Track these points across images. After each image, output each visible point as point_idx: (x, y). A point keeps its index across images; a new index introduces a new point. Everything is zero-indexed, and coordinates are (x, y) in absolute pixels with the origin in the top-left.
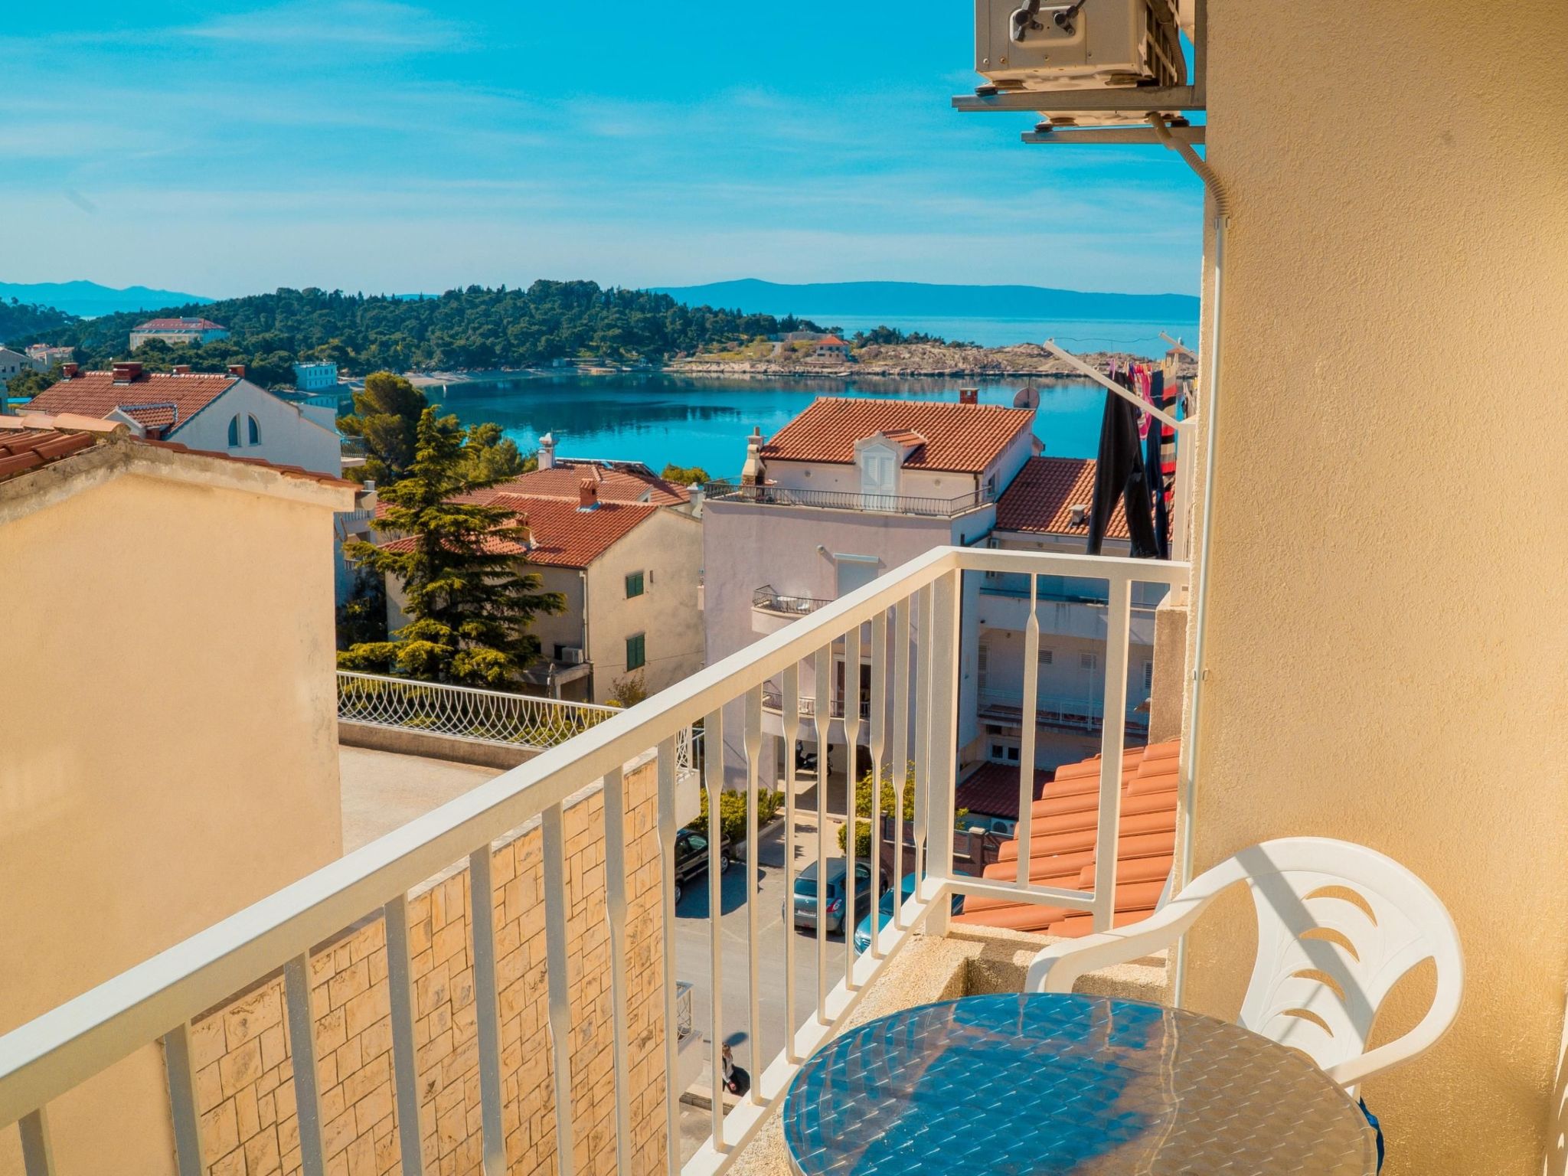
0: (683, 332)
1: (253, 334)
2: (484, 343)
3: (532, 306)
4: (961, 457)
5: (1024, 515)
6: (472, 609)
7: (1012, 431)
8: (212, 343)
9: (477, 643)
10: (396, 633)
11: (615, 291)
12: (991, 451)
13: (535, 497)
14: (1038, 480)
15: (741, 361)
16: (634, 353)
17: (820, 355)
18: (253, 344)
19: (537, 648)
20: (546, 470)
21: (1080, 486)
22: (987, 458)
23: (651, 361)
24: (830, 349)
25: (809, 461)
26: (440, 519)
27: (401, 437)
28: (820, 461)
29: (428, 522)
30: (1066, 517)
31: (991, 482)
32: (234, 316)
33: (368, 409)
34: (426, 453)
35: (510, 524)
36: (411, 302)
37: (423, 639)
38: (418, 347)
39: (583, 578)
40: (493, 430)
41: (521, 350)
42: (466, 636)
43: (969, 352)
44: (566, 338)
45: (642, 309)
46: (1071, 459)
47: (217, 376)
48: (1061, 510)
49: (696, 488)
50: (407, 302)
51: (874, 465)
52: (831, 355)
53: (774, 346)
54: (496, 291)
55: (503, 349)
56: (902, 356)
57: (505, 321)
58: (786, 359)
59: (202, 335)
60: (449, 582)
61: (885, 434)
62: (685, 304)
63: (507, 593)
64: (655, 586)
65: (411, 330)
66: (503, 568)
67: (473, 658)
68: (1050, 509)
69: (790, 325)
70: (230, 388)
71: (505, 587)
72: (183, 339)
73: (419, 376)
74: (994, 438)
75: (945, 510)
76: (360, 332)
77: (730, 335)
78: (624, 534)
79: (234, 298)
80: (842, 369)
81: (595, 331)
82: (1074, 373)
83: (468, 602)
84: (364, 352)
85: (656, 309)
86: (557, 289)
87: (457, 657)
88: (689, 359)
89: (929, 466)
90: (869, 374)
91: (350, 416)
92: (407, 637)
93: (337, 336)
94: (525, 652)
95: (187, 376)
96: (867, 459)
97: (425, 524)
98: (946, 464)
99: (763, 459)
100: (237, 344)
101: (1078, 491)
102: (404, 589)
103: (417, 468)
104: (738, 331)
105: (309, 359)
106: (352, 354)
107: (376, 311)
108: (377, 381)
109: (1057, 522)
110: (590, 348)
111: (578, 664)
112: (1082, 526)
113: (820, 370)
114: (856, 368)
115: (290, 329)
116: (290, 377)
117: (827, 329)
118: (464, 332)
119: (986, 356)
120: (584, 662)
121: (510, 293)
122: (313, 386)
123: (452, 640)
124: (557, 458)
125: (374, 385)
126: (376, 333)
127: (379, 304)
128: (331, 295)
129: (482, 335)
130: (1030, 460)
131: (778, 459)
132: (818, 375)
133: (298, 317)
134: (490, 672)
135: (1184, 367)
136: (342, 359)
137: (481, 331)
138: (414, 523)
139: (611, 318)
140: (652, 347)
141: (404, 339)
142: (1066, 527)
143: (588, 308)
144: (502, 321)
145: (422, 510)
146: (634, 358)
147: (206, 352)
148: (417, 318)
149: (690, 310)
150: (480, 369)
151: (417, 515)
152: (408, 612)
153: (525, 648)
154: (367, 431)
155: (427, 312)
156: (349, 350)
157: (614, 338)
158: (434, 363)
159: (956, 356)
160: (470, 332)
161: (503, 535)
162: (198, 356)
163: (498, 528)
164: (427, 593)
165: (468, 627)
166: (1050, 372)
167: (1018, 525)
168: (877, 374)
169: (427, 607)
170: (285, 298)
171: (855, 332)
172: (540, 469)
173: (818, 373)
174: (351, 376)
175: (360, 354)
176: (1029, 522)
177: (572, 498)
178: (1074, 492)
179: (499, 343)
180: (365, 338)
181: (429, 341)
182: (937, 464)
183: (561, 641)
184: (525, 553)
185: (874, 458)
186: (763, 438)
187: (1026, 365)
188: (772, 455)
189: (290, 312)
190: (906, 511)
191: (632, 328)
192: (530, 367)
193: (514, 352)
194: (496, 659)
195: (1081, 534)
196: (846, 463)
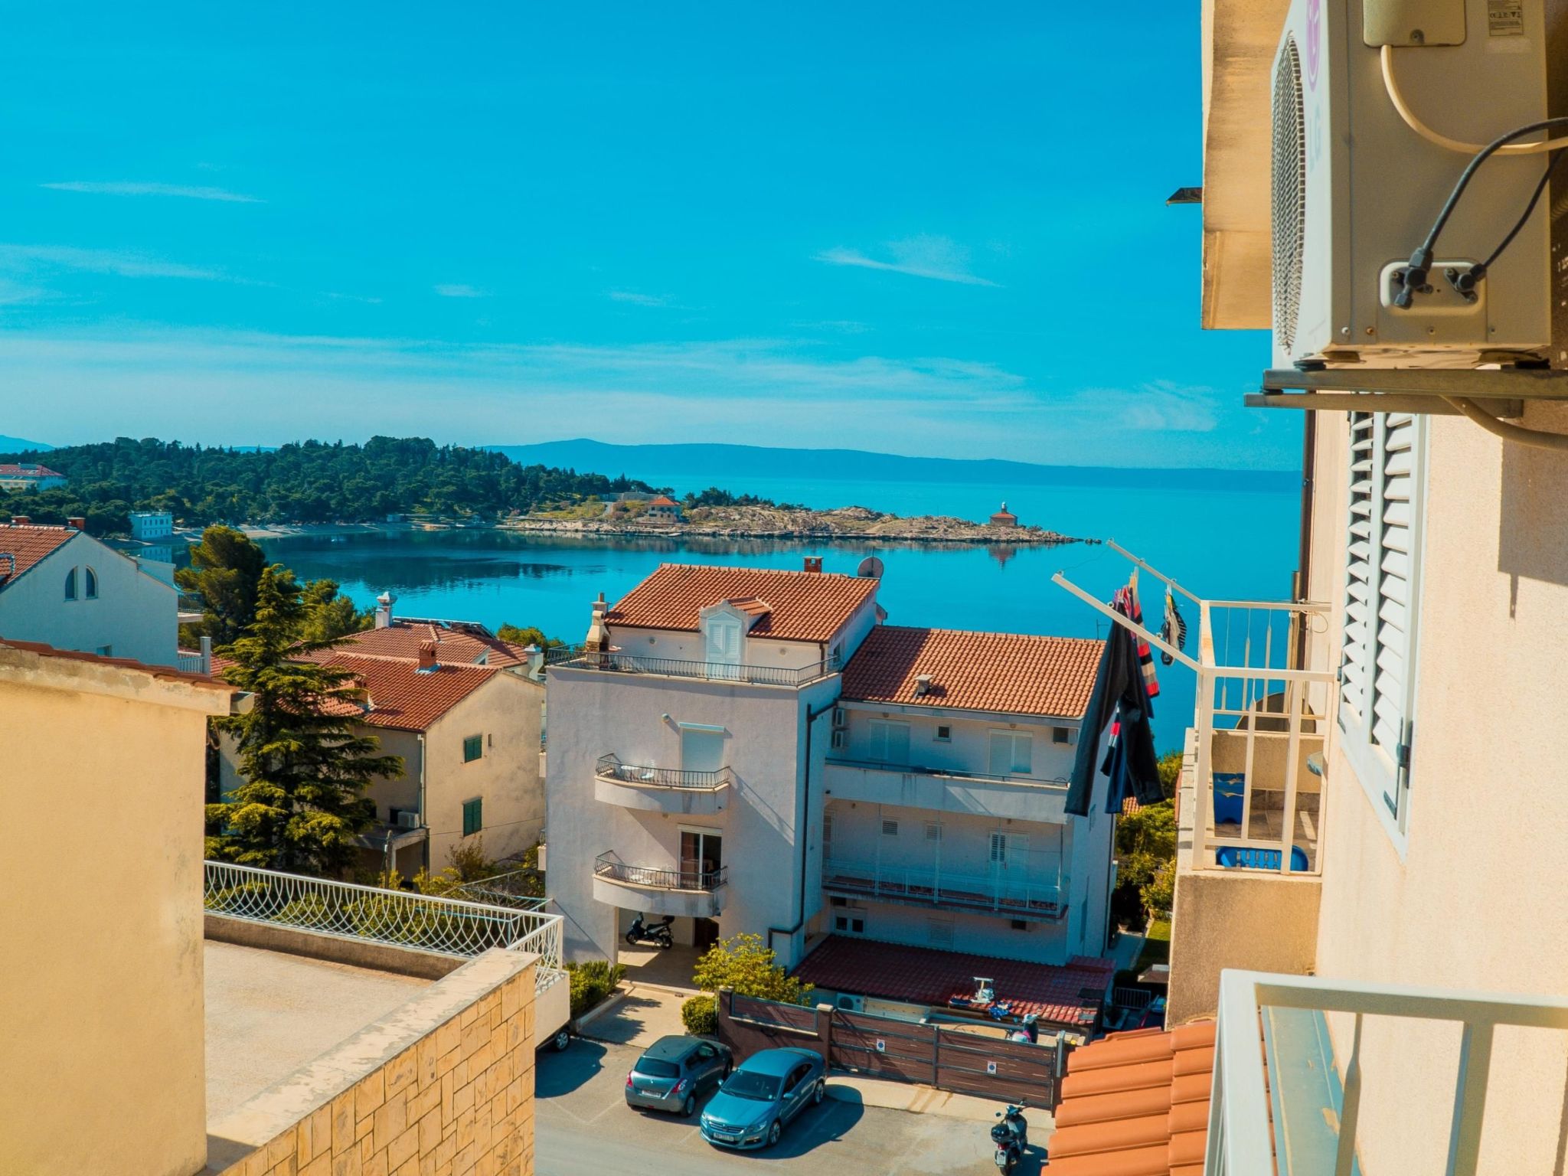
0: (517, 490)
1: (90, 483)
2: (320, 497)
3: (368, 462)
4: (807, 626)
5: (870, 685)
6: (307, 771)
7: (857, 601)
8: (48, 490)
9: (311, 806)
10: (230, 794)
11: (451, 449)
12: (836, 621)
13: (374, 657)
14: (882, 649)
15: (574, 520)
16: (468, 510)
17: (651, 515)
18: (89, 493)
19: (373, 812)
20: (383, 628)
21: (925, 656)
22: (833, 627)
23: (484, 518)
24: (662, 509)
25: (654, 628)
26: (278, 680)
27: (237, 591)
28: (664, 628)
29: (266, 682)
30: (911, 687)
31: (836, 651)
32: (72, 464)
33: (205, 562)
34: (266, 613)
35: (348, 685)
36: (249, 454)
37: (257, 802)
38: (254, 499)
39: (421, 741)
40: (329, 586)
41: (356, 505)
42: (301, 799)
43: (798, 515)
44: (401, 493)
45: (477, 467)
46: (915, 628)
47: (56, 528)
48: (907, 680)
49: (534, 650)
50: (244, 455)
51: (720, 632)
52: (662, 516)
53: (606, 506)
54: (332, 445)
55: (339, 503)
56: (732, 518)
57: (341, 476)
58: (617, 519)
59: (39, 482)
60: (286, 743)
61: (730, 602)
62: (519, 463)
63: (344, 755)
64: (493, 750)
65: (247, 483)
66: (340, 730)
67: (308, 822)
68: (895, 679)
69: (623, 486)
70: (69, 541)
71: (342, 749)
72: (20, 485)
73: (254, 529)
74: (839, 607)
75: (792, 680)
76: (196, 483)
77: (563, 494)
78: (463, 698)
79: (73, 446)
80: (673, 529)
81: (430, 488)
82: (901, 536)
83: (304, 764)
84: (200, 503)
85: (491, 467)
86: (393, 445)
87: (291, 820)
88: (522, 517)
89: (775, 634)
90: (700, 534)
91: (186, 569)
92: (240, 799)
93: (174, 486)
94: (360, 816)
95: (26, 527)
96: (712, 627)
97: (263, 684)
98: (791, 633)
99: (607, 625)
100: (73, 491)
101: (922, 660)
102: (239, 749)
103: (256, 627)
104: (570, 490)
105: (145, 508)
106: (188, 505)
107: (213, 463)
108: (215, 534)
109: (902, 692)
110: (424, 504)
111: (412, 829)
112: (928, 696)
113: (651, 530)
114: (687, 528)
115: (128, 478)
116: (125, 526)
117: (658, 490)
118: (301, 485)
119: (815, 518)
120: (421, 827)
121: (347, 448)
122: (148, 536)
123: (287, 803)
124: (394, 617)
125: (212, 539)
126: (213, 485)
127: (216, 456)
128: (169, 445)
129: (317, 489)
130: (874, 629)
131: (622, 625)
132: (649, 535)
133: (136, 467)
134: (325, 837)
135: (1008, 531)
136: (178, 510)
137: (317, 485)
138: (252, 682)
139: (445, 474)
140: (486, 505)
141: (240, 492)
142: (912, 697)
143: (423, 465)
144: (338, 476)
145: (261, 669)
146: (468, 515)
147: (42, 499)
148: (254, 471)
149: (524, 469)
150: (314, 523)
151: (254, 675)
152: (242, 774)
153: (360, 812)
154: (203, 584)
155: (264, 465)
156: (185, 500)
157: (449, 495)
158: (268, 516)
159: (786, 518)
160: (306, 486)
161: (341, 696)
162: (34, 502)
163: (336, 689)
164: (263, 755)
165: (303, 791)
166: (877, 535)
167: (863, 694)
168: (707, 535)
169: (262, 769)
170: (123, 448)
171: (686, 494)
172: (377, 628)
173: (649, 532)
174: (185, 527)
175: (196, 505)
176: (874, 692)
177: (410, 659)
178: (919, 661)
179: (334, 497)
180: (202, 489)
181: (264, 493)
182: (782, 633)
183: (398, 804)
184: (363, 715)
185: (719, 626)
186: (608, 604)
187: (854, 528)
188: (617, 621)
189: (128, 461)
190: (751, 680)
191: (467, 485)
192: (364, 522)
193: (349, 506)
194: (332, 824)
195: (926, 704)
196: (691, 631)
